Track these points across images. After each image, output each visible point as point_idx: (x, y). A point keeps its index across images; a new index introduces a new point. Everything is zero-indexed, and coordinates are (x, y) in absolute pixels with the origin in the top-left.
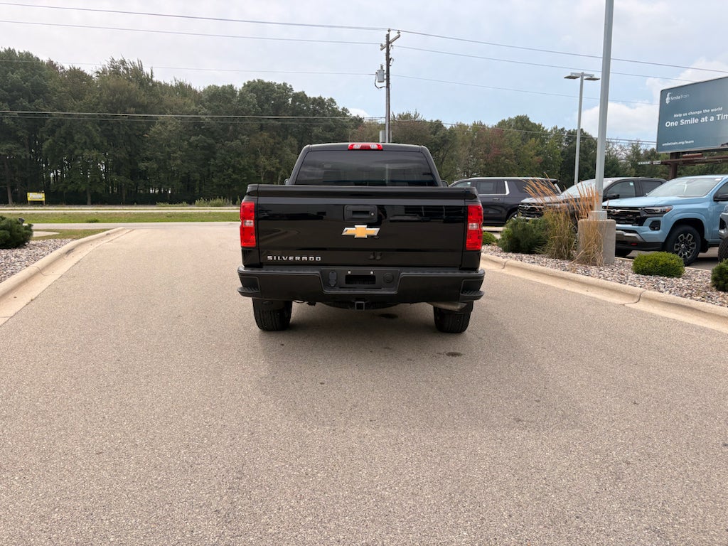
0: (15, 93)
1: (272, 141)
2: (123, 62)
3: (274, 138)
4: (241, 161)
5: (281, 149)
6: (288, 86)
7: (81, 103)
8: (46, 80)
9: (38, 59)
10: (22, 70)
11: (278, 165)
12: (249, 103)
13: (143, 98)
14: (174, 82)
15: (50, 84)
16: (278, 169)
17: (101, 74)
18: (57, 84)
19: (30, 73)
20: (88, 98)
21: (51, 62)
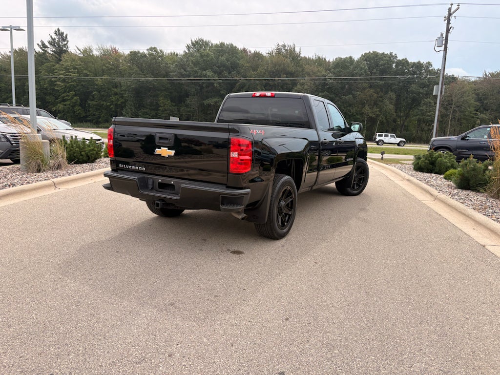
0: (221, 68)
1: (375, 95)
2: (284, 46)
3: (378, 93)
4: (351, 110)
5: (382, 101)
6: (393, 54)
7: (255, 73)
8: (239, 60)
9: (236, 47)
10: (227, 54)
11: (378, 113)
12: (361, 69)
13: (292, 68)
14: (314, 56)
15: (241, 62)
16: (378, 116)
17: (270, 54)
18: (245, 62)
19: (231, 56)
20: (260, 70)
21: (244, 49)
